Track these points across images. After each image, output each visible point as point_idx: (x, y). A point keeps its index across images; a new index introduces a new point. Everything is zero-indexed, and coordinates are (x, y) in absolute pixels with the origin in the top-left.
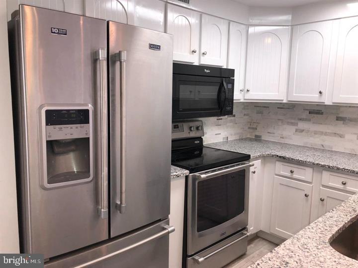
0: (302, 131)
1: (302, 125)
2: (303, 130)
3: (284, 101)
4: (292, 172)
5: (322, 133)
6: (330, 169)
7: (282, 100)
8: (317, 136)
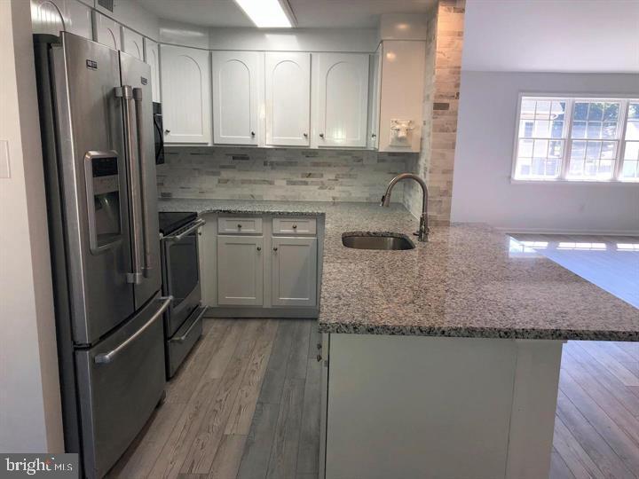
0: (226, 181)
1: (225, 174)
2: (228, 180)
3: (209, 145)
4: (240, 226)
5: (250, 182)
6: (281, 215)
7: (207, 144)
8: (245, 185)
